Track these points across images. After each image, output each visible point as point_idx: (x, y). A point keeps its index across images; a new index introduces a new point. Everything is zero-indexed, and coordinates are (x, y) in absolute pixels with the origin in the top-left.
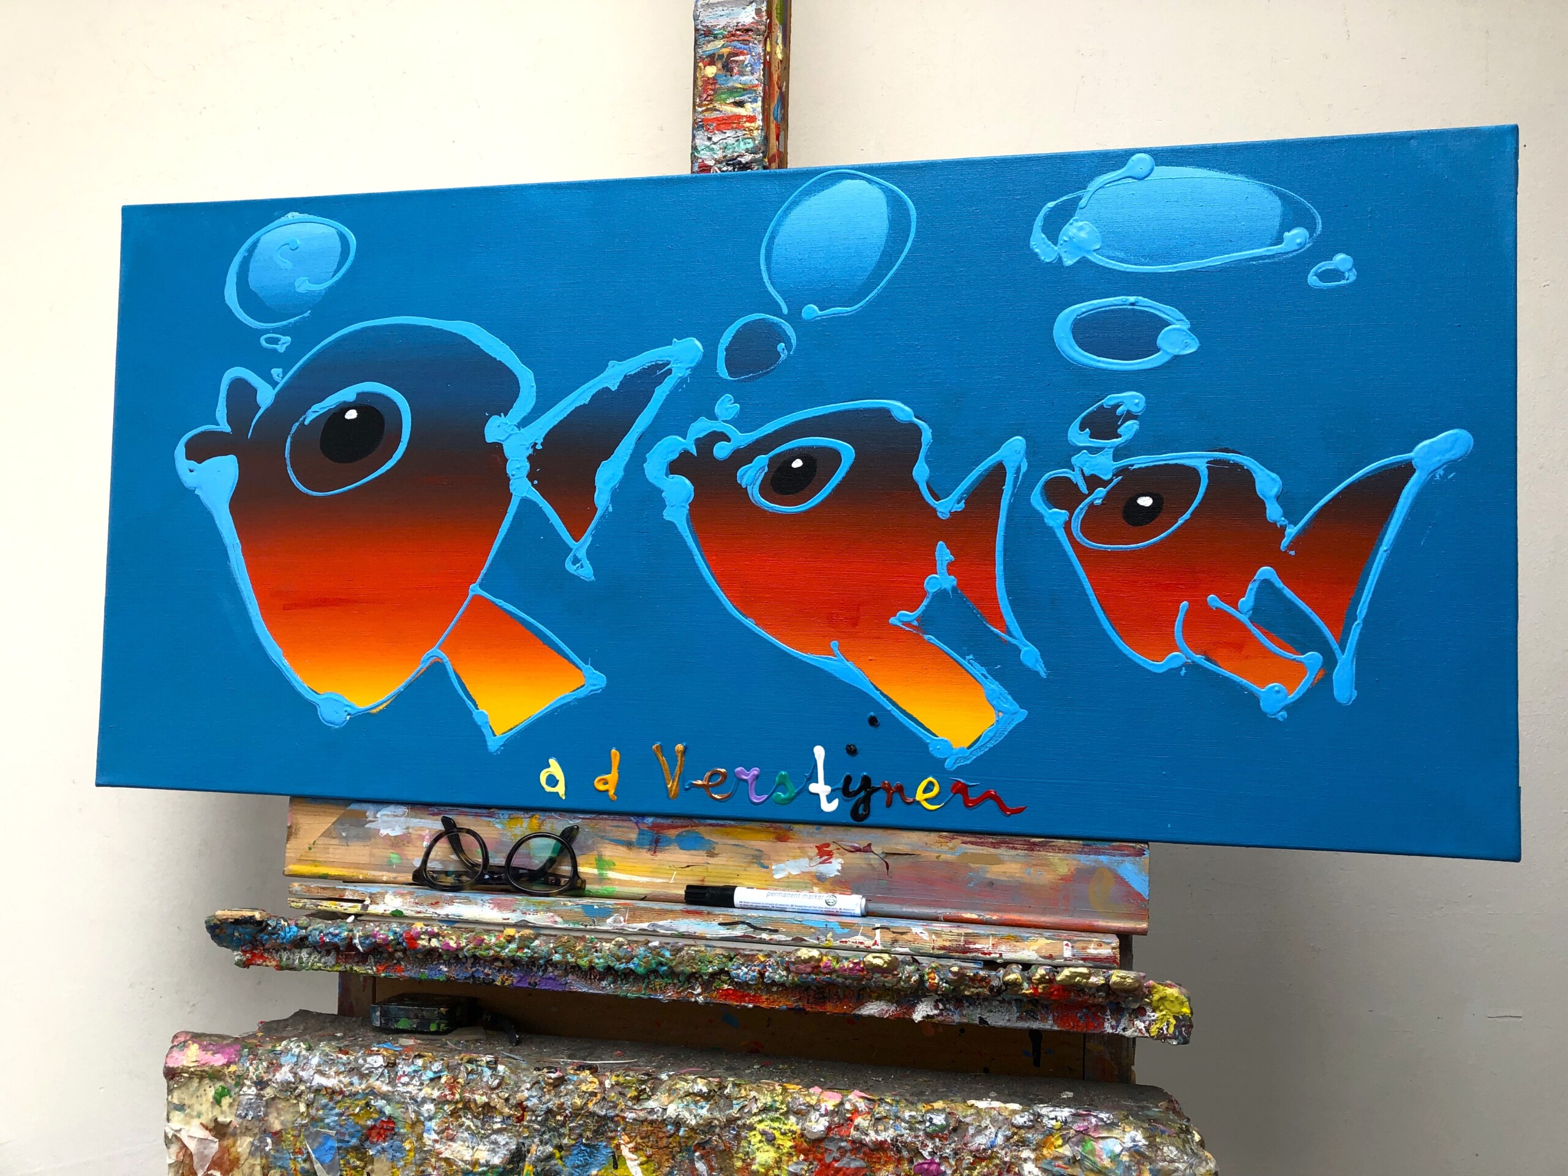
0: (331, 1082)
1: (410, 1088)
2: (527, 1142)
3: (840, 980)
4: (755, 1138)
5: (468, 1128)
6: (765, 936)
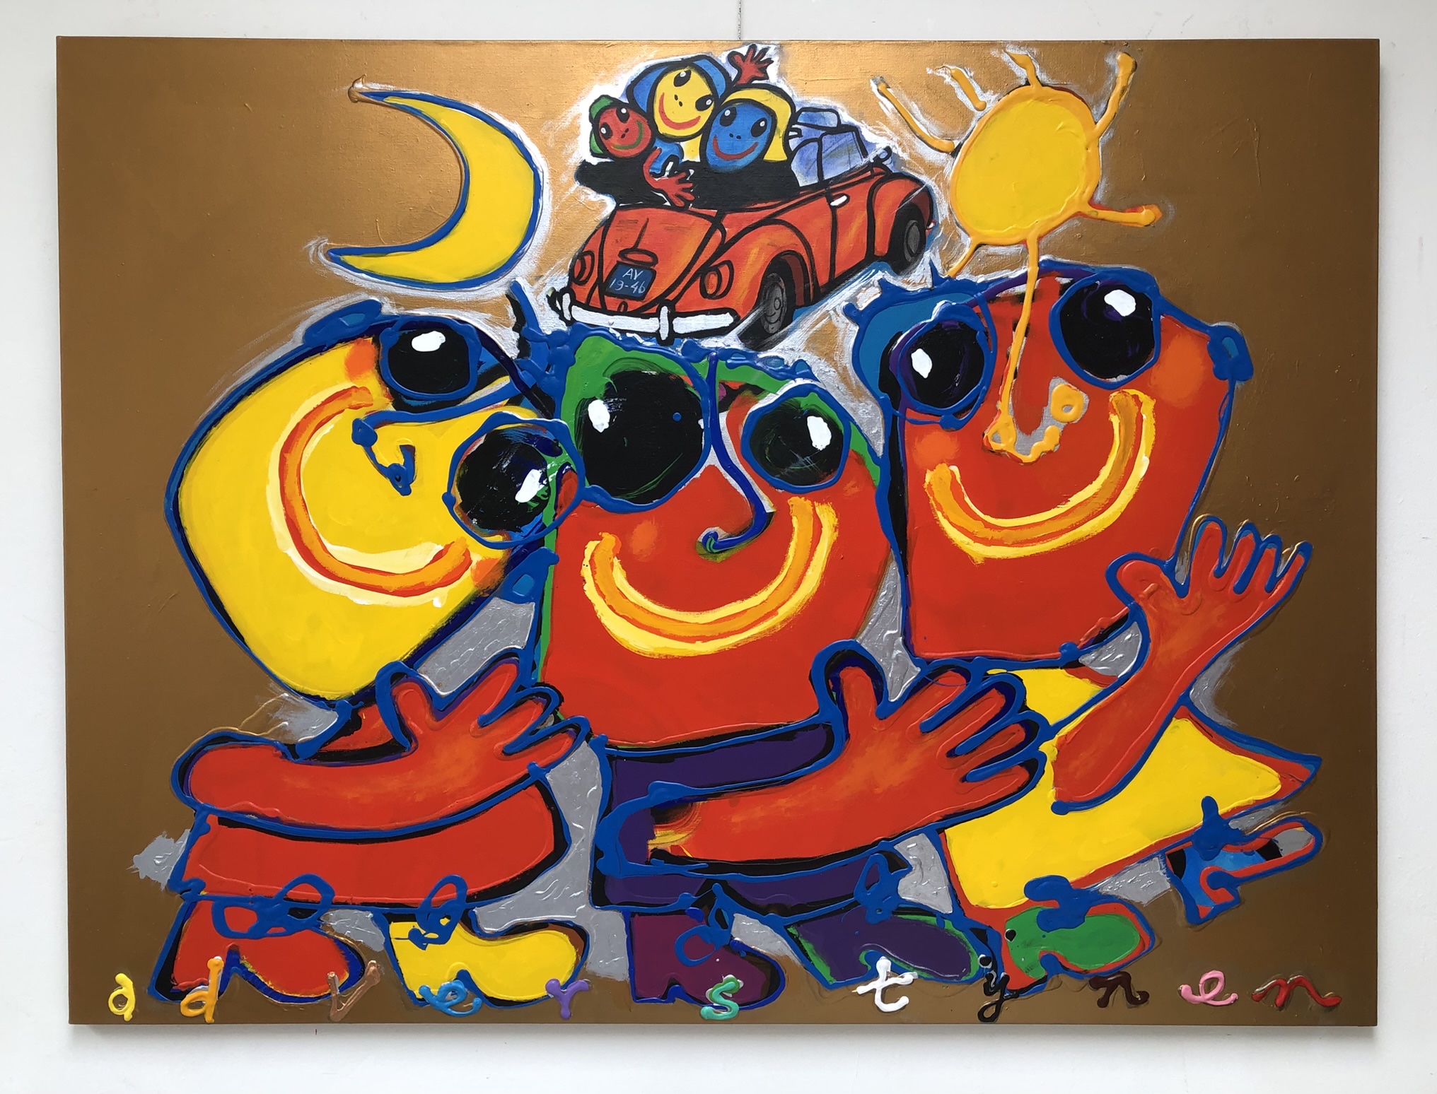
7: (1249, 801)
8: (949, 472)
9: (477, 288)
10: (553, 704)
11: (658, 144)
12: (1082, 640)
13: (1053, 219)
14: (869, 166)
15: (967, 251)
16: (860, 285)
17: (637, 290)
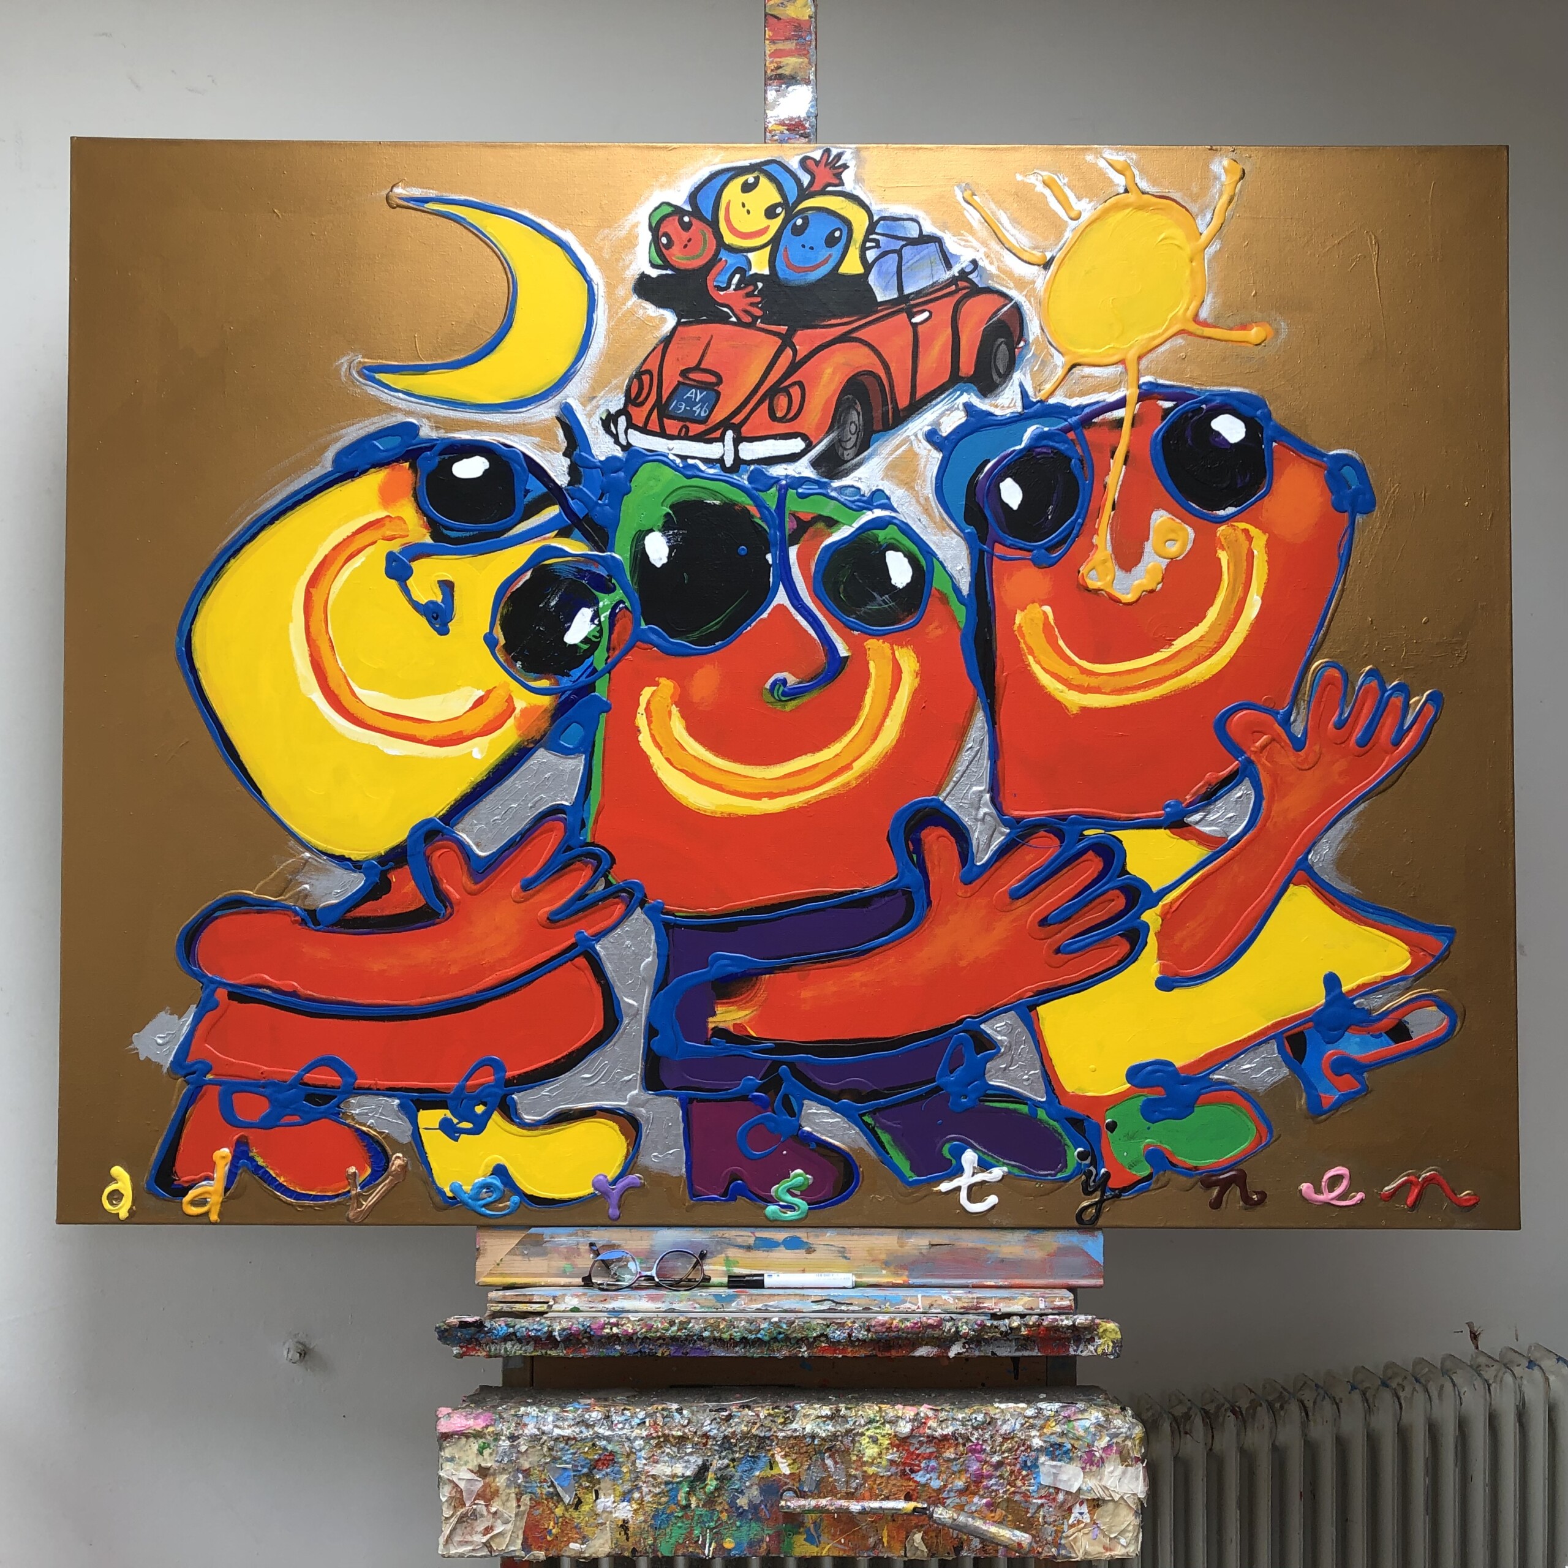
0: (567, 1432)
1: (625, 1431)
2: (710, 1459)
3: (904, 1335)
4: (865, 1441)
5: (668, 1454)
6: (843, 1308)
7: (1376, 977)
8: (1042, 613)
9: (524, 409)
10: (604, 866)
11: (724, 255)
12: (1188, 797)
13: (1154, 338)
14: (954, 280)
15: (1060, 372)
16: (943, 409)
17: (700, 413)
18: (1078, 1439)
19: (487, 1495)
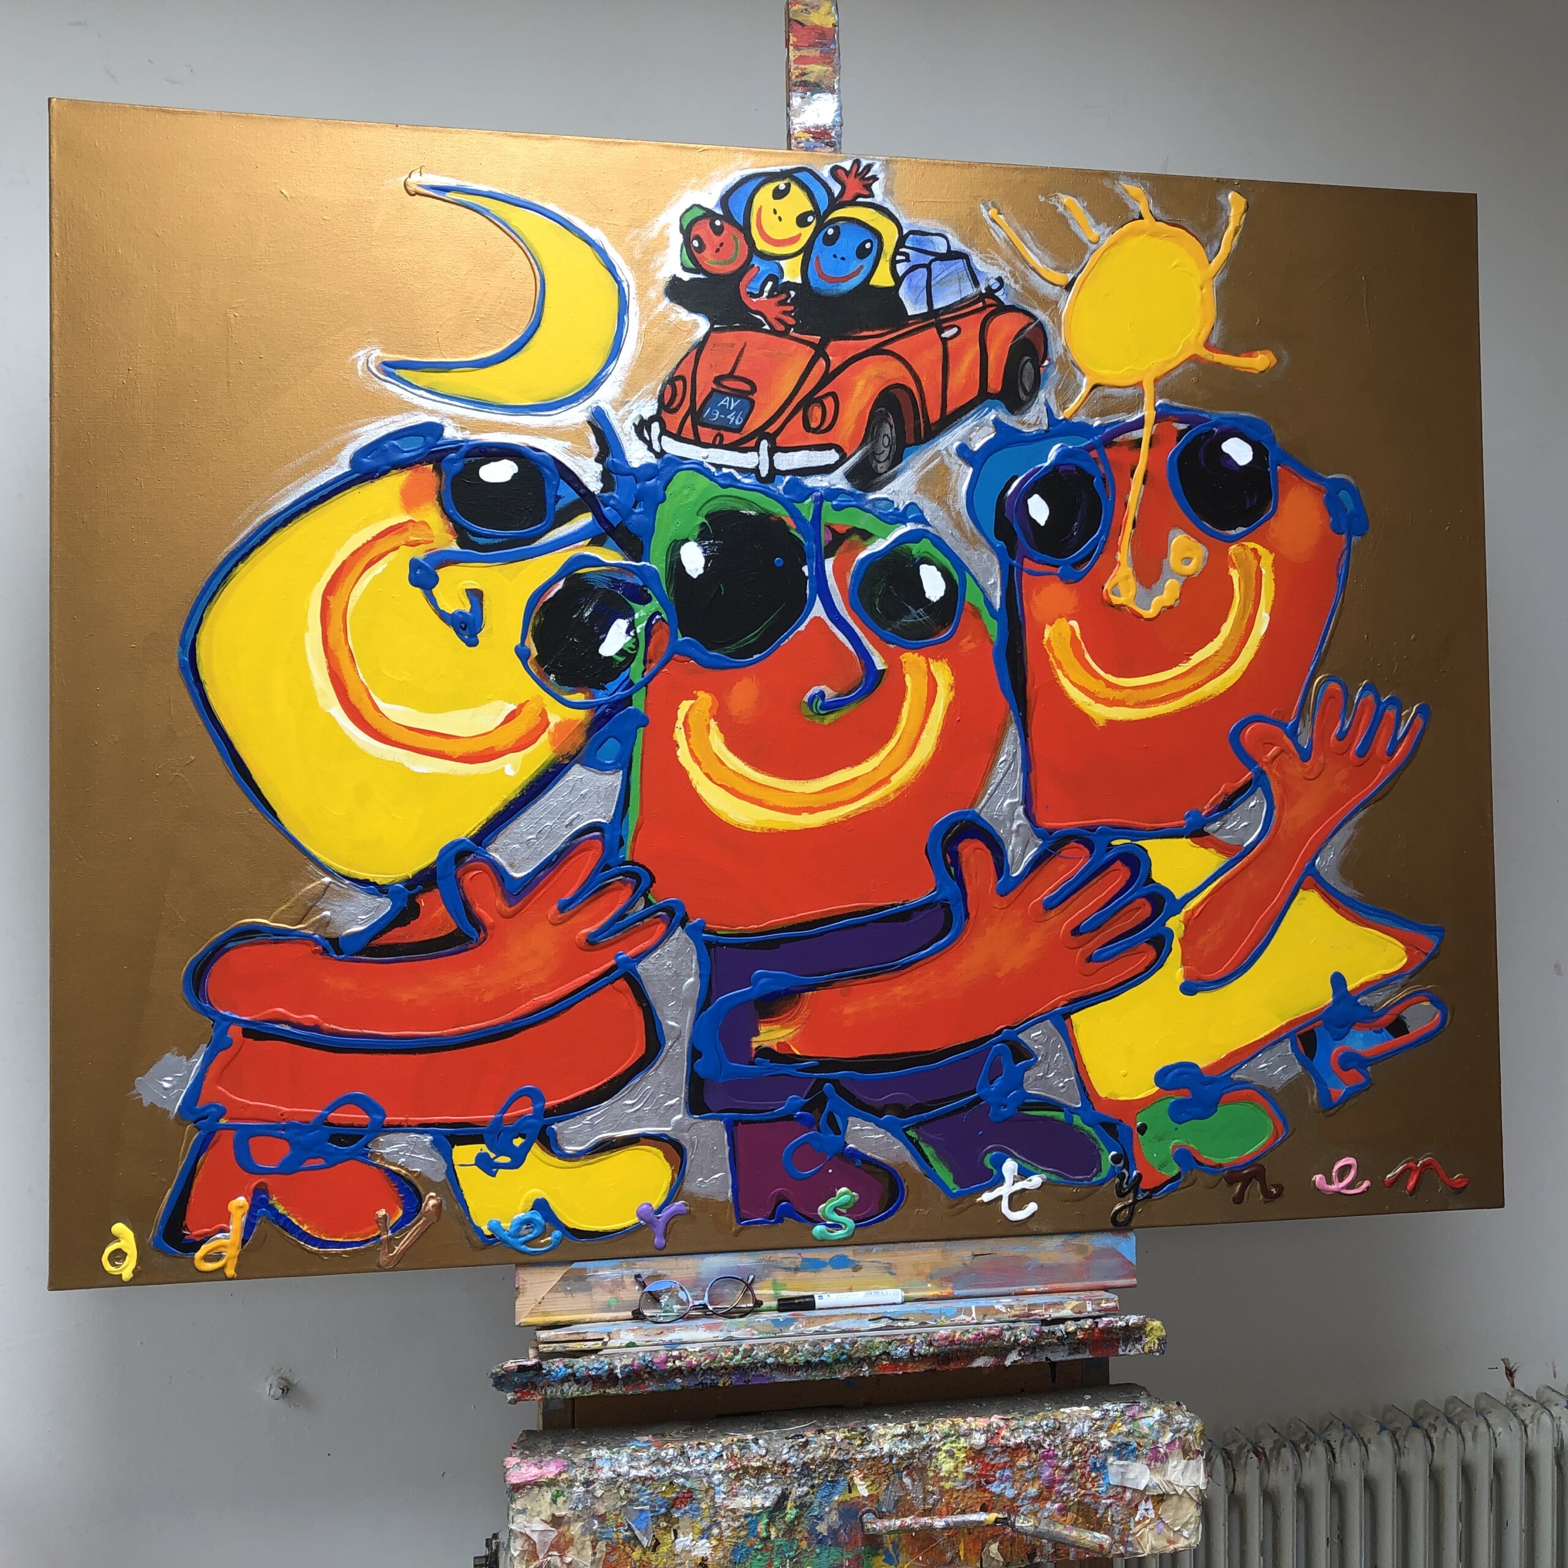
0: (644, 1473)
1: (702, 1467)
2: (789, 1487)
3: (965, 1347)
4: (942, 1456)
5: (748, 1485)
6: (900, 1324)
7: (1376, 976)
8: (1069, 628)
9: (554, 412)
10: (644, 885)
11: (756, 262)
12: (1207, 807)
13: (1169, 362)
14: (981, 297)
15: (1084, 391)
16: (972, 425)
17: (734, 421)
18: (1144, 1437)
19: (561, 1546)
